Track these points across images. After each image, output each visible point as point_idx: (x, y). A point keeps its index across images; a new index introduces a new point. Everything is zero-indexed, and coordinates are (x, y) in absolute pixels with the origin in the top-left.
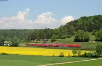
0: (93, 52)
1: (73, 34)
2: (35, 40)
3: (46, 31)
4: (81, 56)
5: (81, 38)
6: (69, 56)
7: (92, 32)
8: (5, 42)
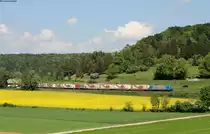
0: (193, 102)
3: (95, 56)
6: (144, 110)
8: (9, 81)
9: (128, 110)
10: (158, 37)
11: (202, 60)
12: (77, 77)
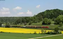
1: (42, 20)
2: (20, 24)
4: (46, 34)
5: (46, 23)
7: (52, 19)
9: (35, 33)
10: (43, 13)
11: (55, 19)
12: (21, 24)
